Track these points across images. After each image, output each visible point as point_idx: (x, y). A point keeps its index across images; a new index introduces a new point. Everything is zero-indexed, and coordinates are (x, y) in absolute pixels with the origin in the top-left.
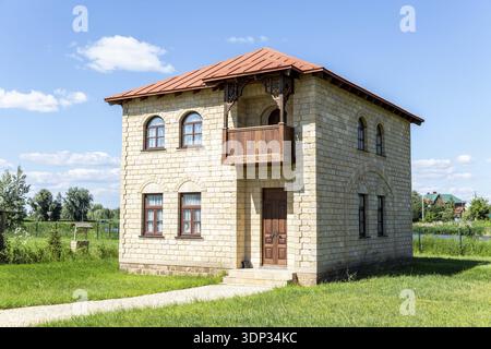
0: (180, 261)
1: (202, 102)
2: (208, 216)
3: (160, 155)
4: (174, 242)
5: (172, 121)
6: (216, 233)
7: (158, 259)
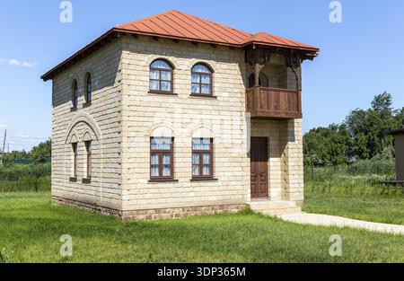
0: (196, 201)
1: (214, 56)
2: (223, 160)
3: (171, 99)
4: (190, 184)
5: (184, 68)
6: (229, 174)
7: (172, 202)
